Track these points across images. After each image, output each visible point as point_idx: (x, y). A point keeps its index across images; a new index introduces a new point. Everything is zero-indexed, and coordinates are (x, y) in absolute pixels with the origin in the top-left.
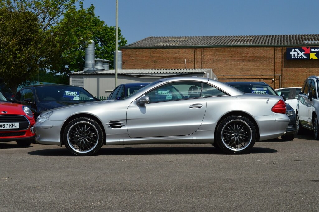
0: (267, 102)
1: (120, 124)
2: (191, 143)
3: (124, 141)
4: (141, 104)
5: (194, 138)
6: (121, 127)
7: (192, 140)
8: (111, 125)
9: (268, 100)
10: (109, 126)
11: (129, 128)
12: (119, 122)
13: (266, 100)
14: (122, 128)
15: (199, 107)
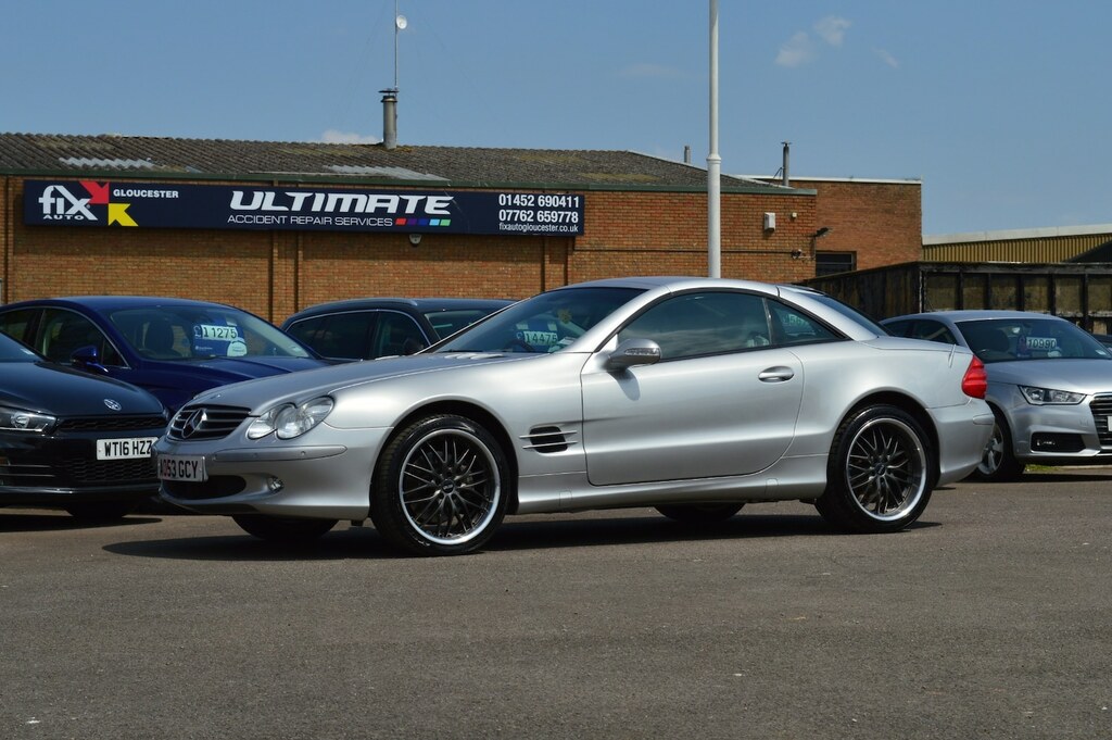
0: (951, 363)
1: (561, 438)
3: (572, 499)
4: (618, 367)
5: (772, 482)
6: (564, 447)
7: (766, 488)
8: (534, 440)
9: (952, 355)
10: (530, 445)
11: (590, 450)
12: (557, 429)
14: (569, 452)
15: (784, 379)
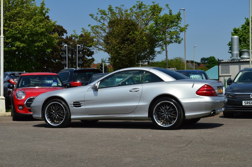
0: (193, 87)
1: (80, 104)
2: (134, 120)
3: (83, 117)
4: (95, 89)
5: (133, 116)
6: (80, 106)
8: (74, 105)
9: (194, 85)
10: (73, 105)
11: (86, 107)
12: (79, 102)
13: (192, 85)
14: (82, 107)
15: (137, 91)
